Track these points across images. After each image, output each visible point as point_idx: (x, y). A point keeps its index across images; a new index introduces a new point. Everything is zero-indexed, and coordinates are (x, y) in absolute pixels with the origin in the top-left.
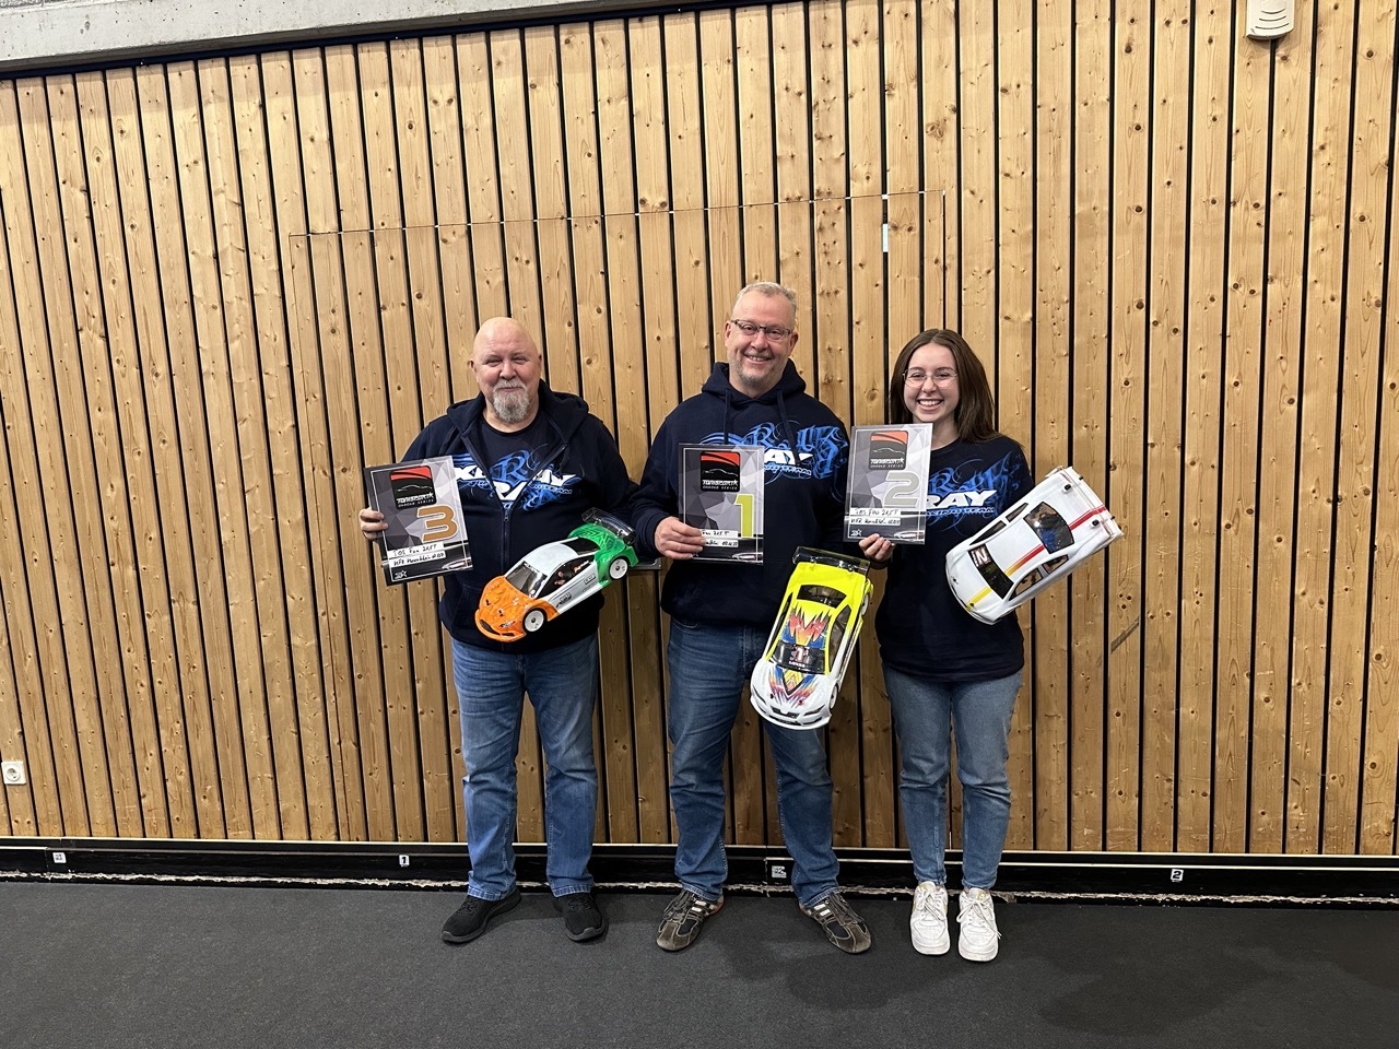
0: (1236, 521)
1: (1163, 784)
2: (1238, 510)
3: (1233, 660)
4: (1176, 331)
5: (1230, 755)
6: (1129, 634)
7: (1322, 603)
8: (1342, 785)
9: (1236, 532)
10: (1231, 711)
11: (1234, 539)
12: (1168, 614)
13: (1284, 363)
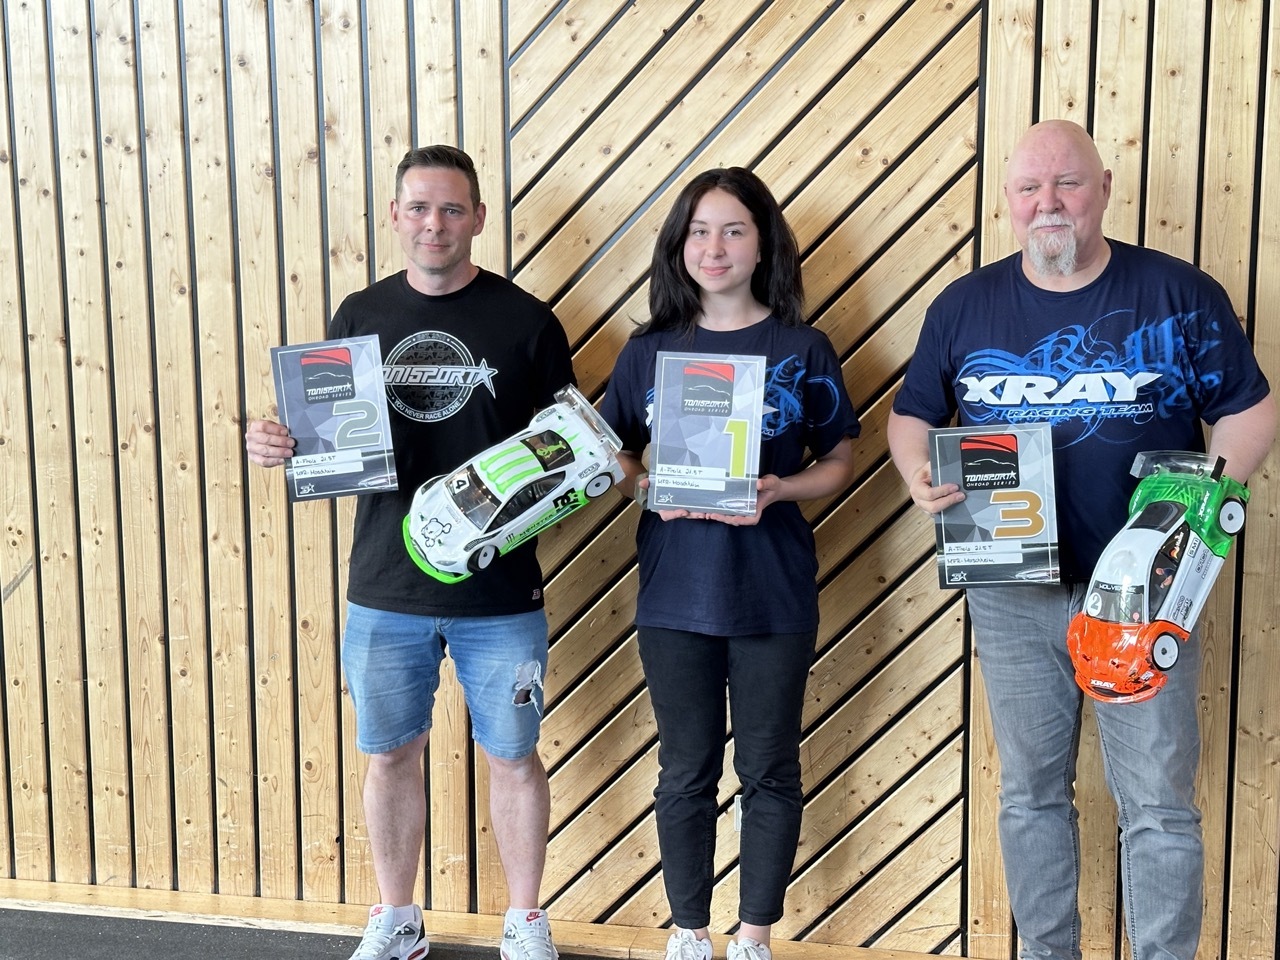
0: (133, 440)
1: (72, 777)
2: (133, 426)
3: (142, 619)
4: (46, 193)
5: (147, 742)
6: (23, 578)
7: (236, 550)
8: (275, 790)
9: (135, 454)
10: (143, 685)
11: (132, 463)
12: (64, 555)
13: (171, 241)
